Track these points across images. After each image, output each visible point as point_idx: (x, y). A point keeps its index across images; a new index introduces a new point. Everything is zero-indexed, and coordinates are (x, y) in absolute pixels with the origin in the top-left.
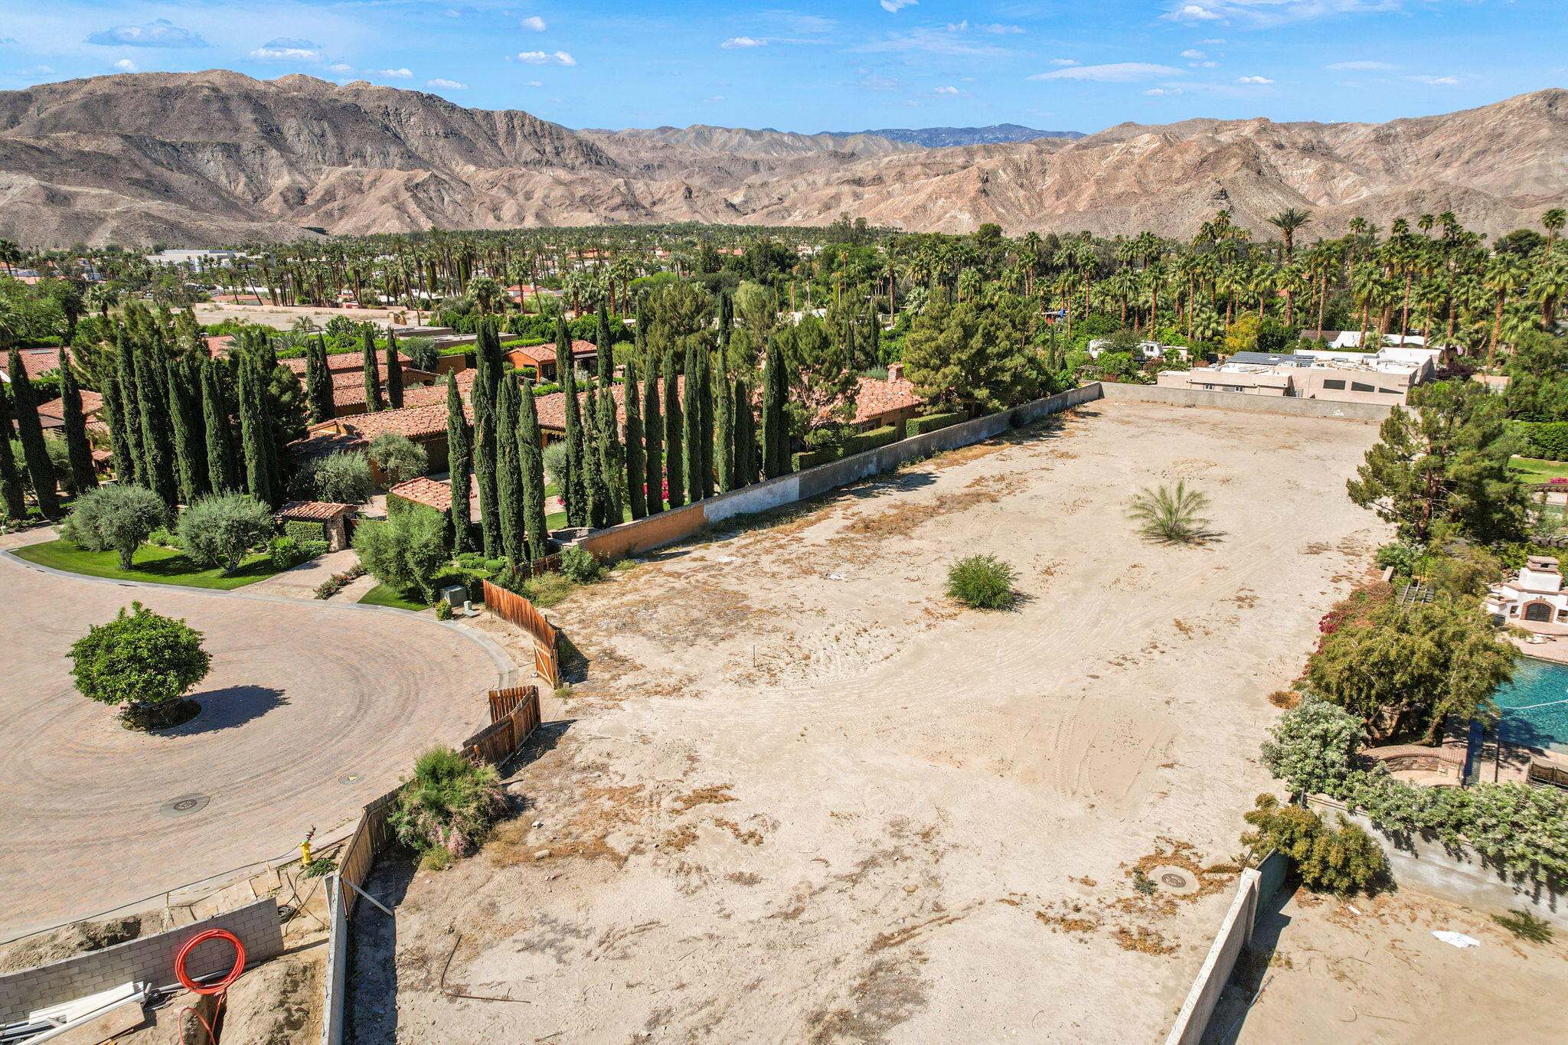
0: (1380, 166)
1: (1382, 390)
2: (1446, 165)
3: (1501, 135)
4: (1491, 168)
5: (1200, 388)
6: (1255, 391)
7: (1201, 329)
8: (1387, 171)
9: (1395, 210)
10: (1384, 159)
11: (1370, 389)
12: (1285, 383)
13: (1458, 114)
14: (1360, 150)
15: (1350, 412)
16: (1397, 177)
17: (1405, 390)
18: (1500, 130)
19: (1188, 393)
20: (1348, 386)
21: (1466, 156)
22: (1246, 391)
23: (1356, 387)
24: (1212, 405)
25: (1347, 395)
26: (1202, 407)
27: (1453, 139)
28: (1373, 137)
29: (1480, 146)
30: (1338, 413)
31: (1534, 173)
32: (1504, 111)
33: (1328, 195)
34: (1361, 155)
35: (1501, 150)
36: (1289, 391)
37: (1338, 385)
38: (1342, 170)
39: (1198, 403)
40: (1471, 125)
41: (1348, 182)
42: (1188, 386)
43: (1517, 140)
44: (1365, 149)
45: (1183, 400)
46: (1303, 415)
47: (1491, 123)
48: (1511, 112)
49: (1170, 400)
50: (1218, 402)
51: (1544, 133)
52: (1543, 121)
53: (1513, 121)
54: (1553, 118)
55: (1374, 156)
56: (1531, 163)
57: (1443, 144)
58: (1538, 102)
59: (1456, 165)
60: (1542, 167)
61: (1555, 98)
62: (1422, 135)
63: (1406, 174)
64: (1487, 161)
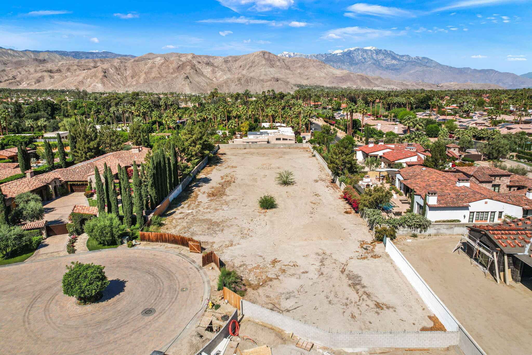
0: (227, 69)
1: (289, 140)
2: (243, 70)
3: (254, 62)
4: (254, 71)
5: (246, 143)
6: (260, 143)
7: (230, 125)
8: (229, 71)
9: (235, 82)
10: (227, 67)
11: (287, 139)
12: (267, 140)
13: (243, 55)
14: (221, 64)
15: (285, 146)
16: (232, 72)
17: (294, 139)
19: (244, 145)
20: (282, 139)
21: (247, 67)
22: (258, 143)
23: (284, 139)
24: (250, 148)
25: (282, 142)
26: (248, 148)
27: (243, 62)
28: (223, 61)
29: (250, 65)
30: (282, 147)
31: (264, 73)
32: (254, 56)
33: (215, 77)
34: (221, 66)
35: (255, 66)
36: (268, 142)
37: (279, 139)
38: (218, 70)
39: (246, 148)
40: (247, 59)
41: (220, 74)
42: (242, 143)
43: (258, 63)
45: (243, 147)
46: (274, 148)
47: (252, 58)
48: (255, 56)
49: (239, 147)
50: (252, 147)
51: (264, 62)
52: (263, 59)
53: (256, 58)
54: (265, 58)
55: (225, 66)
56: (262, 70)
57: (241, 64)
58: (261, 54)
59: (245, 70)
60: (265, 71)
61: (264, 53)
62: (236, 61)
63: (234, 72)
64: (253, 69)
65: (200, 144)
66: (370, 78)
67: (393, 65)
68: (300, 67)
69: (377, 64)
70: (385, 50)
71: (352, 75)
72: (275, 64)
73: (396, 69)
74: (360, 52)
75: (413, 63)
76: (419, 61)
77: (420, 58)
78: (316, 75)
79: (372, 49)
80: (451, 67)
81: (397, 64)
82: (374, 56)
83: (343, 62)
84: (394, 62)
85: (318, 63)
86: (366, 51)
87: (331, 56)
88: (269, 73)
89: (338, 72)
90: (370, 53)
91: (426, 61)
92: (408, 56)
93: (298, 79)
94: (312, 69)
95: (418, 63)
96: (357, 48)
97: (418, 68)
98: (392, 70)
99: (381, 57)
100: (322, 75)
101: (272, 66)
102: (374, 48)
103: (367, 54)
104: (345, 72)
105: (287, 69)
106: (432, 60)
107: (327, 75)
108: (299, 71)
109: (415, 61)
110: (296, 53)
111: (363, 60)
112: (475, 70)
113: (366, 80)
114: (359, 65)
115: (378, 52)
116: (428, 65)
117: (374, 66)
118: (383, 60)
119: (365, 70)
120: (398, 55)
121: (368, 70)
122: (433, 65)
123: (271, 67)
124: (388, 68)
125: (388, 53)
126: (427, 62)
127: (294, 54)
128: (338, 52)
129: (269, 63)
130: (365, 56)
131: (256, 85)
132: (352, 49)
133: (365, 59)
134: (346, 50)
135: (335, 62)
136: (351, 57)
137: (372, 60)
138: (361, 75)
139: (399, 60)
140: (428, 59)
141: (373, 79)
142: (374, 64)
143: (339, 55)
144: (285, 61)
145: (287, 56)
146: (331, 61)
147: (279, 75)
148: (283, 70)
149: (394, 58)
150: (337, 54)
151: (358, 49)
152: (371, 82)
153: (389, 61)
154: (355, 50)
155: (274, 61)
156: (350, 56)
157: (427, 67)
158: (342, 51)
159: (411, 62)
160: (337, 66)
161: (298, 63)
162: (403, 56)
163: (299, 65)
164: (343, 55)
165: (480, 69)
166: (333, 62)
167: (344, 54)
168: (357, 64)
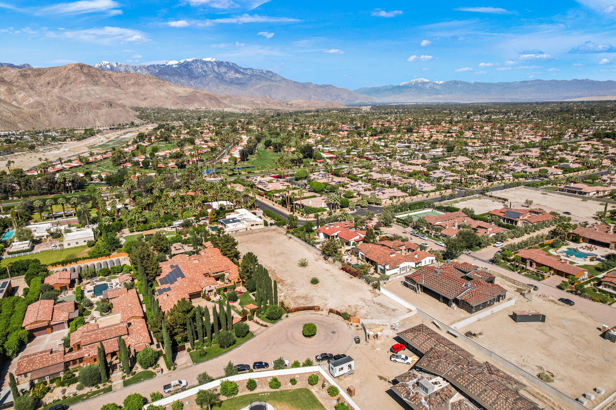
0: (27, 86)
2: (54, 88)
3: (69, 78)
4: (70, 90)
8: (31, 89)
10: (27, 84)
13: (50, 68)
14: (16, 79)
16: (36, 91)
18: (68, 76)
21: (60, 84)
27: (52, 78)
28: (19, 74)
29: (64, 81)
31: (85, 92)
32: (67, 69)
33: (15, 100)
34: (17, 82)
35: (71, 83)
38: (17, 90)
40: (57, 73)
41: (22, 95)
43: (75, 80)
44: (18, 79)
47: (64, 73)
48: (69, 70)
51: (83, 78)
52: (81, 74)
53: (72, 73)
54: (84, 73)
55: (23, 82)
56: (83, 89)
57: (49, 79)
58: (77, 67)
59: (57, 87)
60: (87, 90)
61: (82, 66)
62: (39, 75)
63: (39, 90)
64: (68, 87)
66: (217, 97)
67: (237, 79)
68: (133, 84)
69: (220, 78)
70: (227, 62)
71: (198, 94)
72: (99, 81)
73: (241, 84)
74: (199, 63)
75: (258, 77)
76: (263, 75)
77: (265, 72)
78: (156, 94)
79: (212, 61)
80: (295, 82)
81: (242, 78)
82: (216, 68)
83: (181, 75)
84: (238, 76)
85: (155, 80)
86: (205, 63)
87: (165, 68)
88: (92, 92)
89: (181, 90)
90: (210, 65)
91: (271, 75)
92: (251, 69)
93: (133, 100)
94: (149, 87)
95: (263, 77)
96: (195, 58)
97: (264, 83)
98: (237, 84)
99: (223, 70)
100: (162, 94)
101: (96, 83)
102: (214, 60)
103: (207, 66)
104: (189, 90)
105: (116, 87)
106: (276, 74)
107: (168, 93)
108: (132, 90)
109: (259, 75)
110: (119, 63)
111: (204, 74)
112: (316, 85)
113: (214, 100)
114: (199, 80)
115: (220, 64)
116: (272, 79)
117: (218, 81)
118: (226, 73)
119: (208, 84)
120: (241, 68)
121: (211, 84)
122: (277, 79)
123: (94, 85)
124: (232, 82)
125: (230, 66)
126: (271, 77)
127: (117, 64)
128: (173, 63)
129: (90, 80)
130: (205, 68)
132: (190, 60)
133: (205, 71)
134: (182, 61)
135: (171, 75)
136: (189, 69)
137: (214, 74)
138: (208, 95)
139: (243, 74)
140: (272, 73)
141: (221, 98)
142: (217, 78)
143: (175, 66)
144: (112, 77)
145: (108, 66)
146: (166, 74)
147: (107, 95)
148: (112, 88)
149: (237, 71)
150: (172, 65)
151: (197, 61)
152: (221, 102)
153: (232, 75)
154: (193, 62)
155: (97, 76)
156: (188, 68)
157: (272, 81)
158: (177, 62)
159: (256, 75)
160: (174, 80)
161: (130, 80)
162: (247, 69)
163: (132, 81)
164: (180, 67)
165: (320, 84)
166: (169, 75)
167: (180, 65)
168: (197, 77)
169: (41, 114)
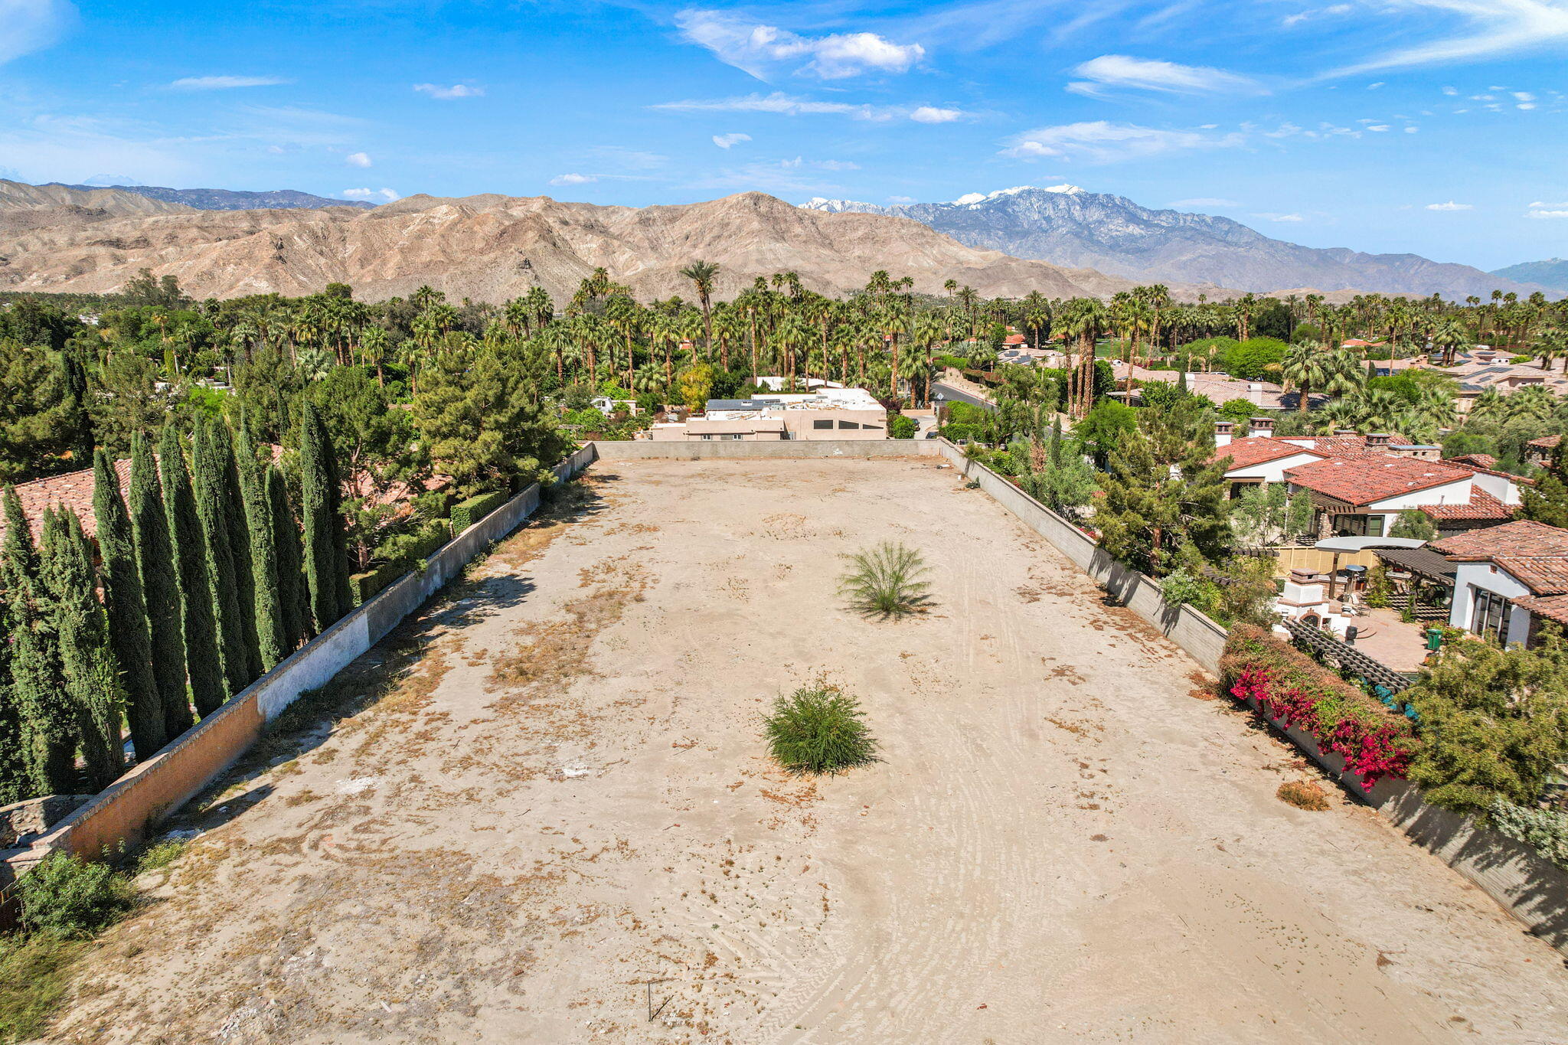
0: (646, 244)
1: (865, 427)
2: (695, 246)
3: (728, 224)
4: (726, 250)
5: (698, 438)
6: (753, 438)
7: (644, 381)
8: (652, 248)
9: (670, 281)
10: (648, 239)
11: (855, 426)
12: (780, 427)
13: (695, 204)
14: (629, 230)
15: (848, 449)
16: (661, 254)
17: (884, 425)
18: (727, 221)
19: (692, 444)
20: (836, 425)
21: (708, 238)
22: (745, 438)
23: (844, 425)
24: (715, 456)
25: (836, 434)
26: (706, 459)
27: (696, 225)
28: (637, 220)
29: (716, 232)
30: (837, 452)
32: (727, 206)
33: (613, 266)
34: (630, 234)
35: (730, 236)
36: (785, 435)
37: (826, 425)
38: (620, 246)
39: (701, 455)
40: (707, 215)
41: (626, 256)
42: (686, 438)
43: (740, 228)
44: (633, 229)
45: (690, 454)
46: (806, 457)
47: (720, 213)
48: (731, 207)
49: (672, 454)
50: (722, 452)
51: (756, 225)
52: (754, 216)
53: (734, 214)
54: (759, 214)
55: (641, 236)
56: (751, 248)
57: (689, 228)
58: (747, 201)
59: (702, 246)
60: (759, 251)
61: (757, 199)
62: (673, 220)
63: (668, 252)
64: (723, 244)
65: (499, 426)
66: (1066, 273)
67: (1131, 238)
68: (862, 240)
69: (1085, 235)
70: (1108, 196)
71: (1013, 264)
72: (788, 230)
73: (1139, 251)
74: (1034, 200)
75: (1189, 234)
76: (1205, 229)
77: (1209, 221)
78: (910, 264)
79: (1070, 193)
80: (1296, 247)
81: (1143, 237)
82: (1077, 211)
83: (985, 228)
84: (1134, 229)
85: (915, 230)
86: (1051, 198)
87: (949, 212)
88: (770, 256)
89: (973, 257)
90: (1062, 204)
91: (1226, 228)
92: (1172, 212)
93: (856, 275)
94: (898, 247)
95: (1203, 234)
96: (1026, 188)
97: (1204, 249)
98: (1127, 252)
99: (1095, 214)
100: (925, 264)
101: (781, 236)
102: (1075, 189)
103: (1056, 206)
104: (995, 255)
105: (823, 245)
106: (1241, 226)
107: (940, 262)
108: (857, 252)
109: (1193, 229)
110: (848, 202)
111: (1044, 224)
112: (1362, 254)
113: (1055, 279)
114: (1031, 239)
115: (1087, 200)
116: (1229, 238)
117: (1077, 242)
118: (1101, 222)
119: (1050, 252)
120: (1144, 210)
121: (1058, 251)
122: (1245, 239)
123: (777, 240)
124: (1115, 246)
125: (1115, 205)
126: (1227, 233)
127: (843, 203)
128: (972, 199)
129: (770, 228)
130: (1050, 212)
131: (733, 288)
132: (1012, 192)
133: (1048, 219)
134: (994, 195)
135: (963, 228)
136: (1009, 215)
137: (1070, 225)
138: (1041, 266)
139: (1147, 224)
140: (1229, 221)
141: (1075, 276)
142: (1077, 235)
143: (974, 207)
144: (818, 223)
145: (824, 208)
146: (951, 225)
147: (801, 262)
148: (812, 248)
149: (1133, 218)
150: (969, 205)
151: (1030, 193)
152: (1071, 286)
153: (1118, 227)
154: (1020, 196)
155: (786, 221)
156: (1005, 212)
157: (1228, 244)
158: (981, 198)
159: (1182, 229)
160: (969, 241)
161: (855, 229)
162: (1160, 213)
163: (860, 233)
164: (987, 210)
165: (1377, 253)
166: (958, 229)
167: (988, 206)
168: (1025, 234)
169: (638, 286)
